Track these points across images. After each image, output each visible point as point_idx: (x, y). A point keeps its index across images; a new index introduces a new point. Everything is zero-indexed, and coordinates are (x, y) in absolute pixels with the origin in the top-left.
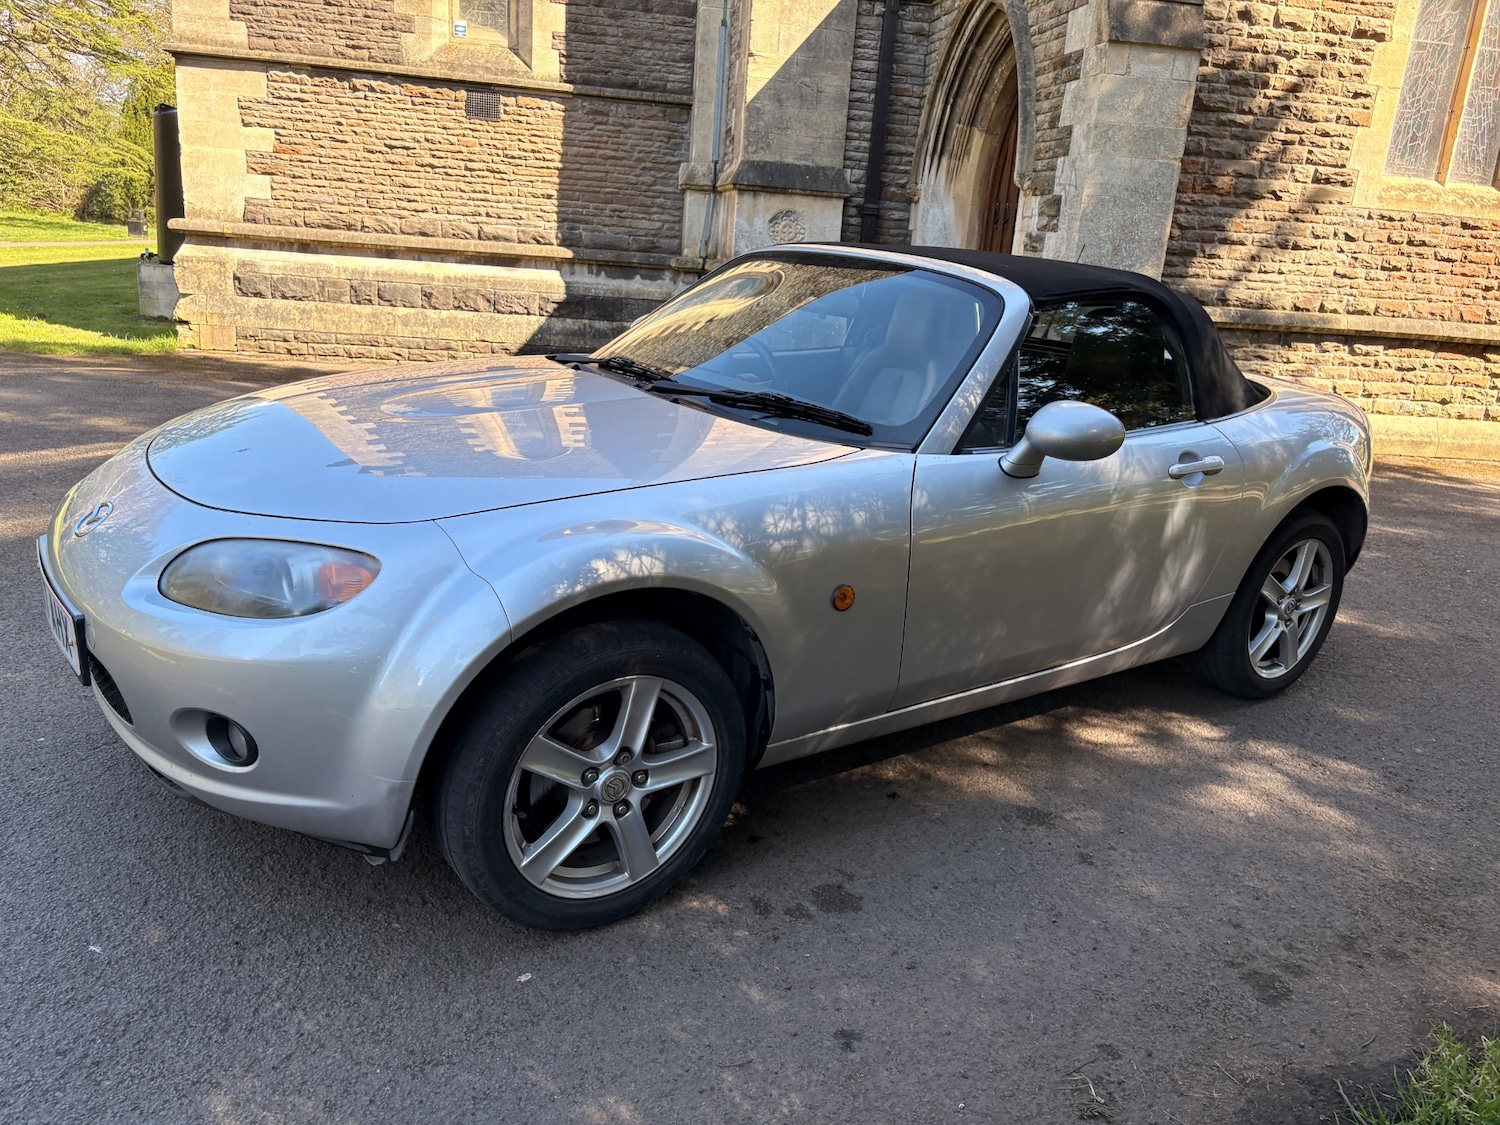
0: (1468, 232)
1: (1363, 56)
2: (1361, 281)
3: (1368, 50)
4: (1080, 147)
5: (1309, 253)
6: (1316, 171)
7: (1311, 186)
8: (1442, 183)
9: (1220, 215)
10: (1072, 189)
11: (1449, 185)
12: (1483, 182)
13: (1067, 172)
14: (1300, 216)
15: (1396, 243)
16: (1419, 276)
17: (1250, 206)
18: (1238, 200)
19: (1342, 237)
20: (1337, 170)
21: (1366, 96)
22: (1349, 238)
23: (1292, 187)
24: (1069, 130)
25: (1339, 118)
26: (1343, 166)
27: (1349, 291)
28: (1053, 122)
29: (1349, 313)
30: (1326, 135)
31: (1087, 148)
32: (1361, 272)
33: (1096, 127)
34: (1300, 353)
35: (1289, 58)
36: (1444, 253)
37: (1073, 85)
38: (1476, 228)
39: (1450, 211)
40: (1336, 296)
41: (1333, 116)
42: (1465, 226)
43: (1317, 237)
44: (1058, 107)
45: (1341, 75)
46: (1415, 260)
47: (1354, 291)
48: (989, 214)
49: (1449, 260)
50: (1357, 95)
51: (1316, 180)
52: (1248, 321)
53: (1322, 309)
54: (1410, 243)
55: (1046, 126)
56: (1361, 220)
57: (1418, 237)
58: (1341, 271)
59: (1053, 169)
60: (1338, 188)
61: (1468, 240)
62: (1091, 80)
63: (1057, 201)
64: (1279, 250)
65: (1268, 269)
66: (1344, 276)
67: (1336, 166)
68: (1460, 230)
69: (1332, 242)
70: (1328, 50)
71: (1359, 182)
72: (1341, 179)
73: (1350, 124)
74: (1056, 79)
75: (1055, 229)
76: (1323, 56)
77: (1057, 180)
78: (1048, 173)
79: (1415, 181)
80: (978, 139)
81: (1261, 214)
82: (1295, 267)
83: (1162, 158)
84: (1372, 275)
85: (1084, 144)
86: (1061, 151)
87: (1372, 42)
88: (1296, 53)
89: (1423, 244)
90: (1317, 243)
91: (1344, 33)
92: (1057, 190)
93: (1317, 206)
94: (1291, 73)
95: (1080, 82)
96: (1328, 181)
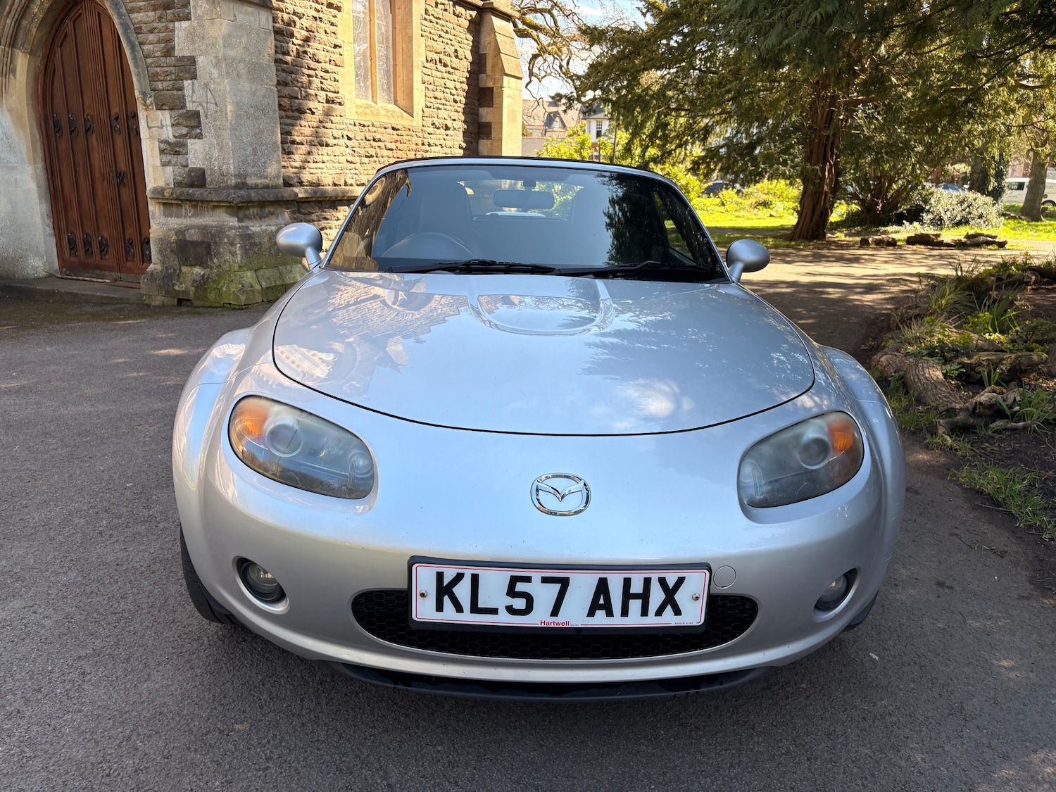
0: (395, 132)
1: (333, 20)
2: (359, 164)
3: (335, 17)
4: (211, 74)
5: (334, 148)
6: (327, 95)
7: (326, 105)
8: (376, 103)
9: (287, 125)
10: (212, 107)
11: (380, 104)
12: (389, 101)
13: (200, 92)
14: (325, 125)
15: (369, 140)
16: (381, 159)
17: (300, 119)
18: (293, 114)
19: (346, 137)
20: (336, 95)
21: (340, 47)
22: (349, 139)
23: (317, 106)
24: (192, 60)
25: (330, 61)
26: (338, 92)
27: (354, 171)
28: (169, 52)
29: (358, 185)
30: (327, 72)
31: (220, 75)
32: (357, 159)
33: (225, 59)
34: (341, 213)
35: (300, 18)
36: (389, 146)
37: (185, 24)
38: (398, 130)
39: (385, 120)
40: (350, 176)
41: (327, 60)
42: (394, 129)
43: (335, 138)
44: (171, 40)
45: (326, 32)
46: (378, 149)
47: (357, 172)
48: (46, 124)
49: (391, 150)
50: (336, 46)
51: (328, 102)
52: (318, 195)
53: (346, 184)
54: (374, 140)
55: (158, 54)
56: (350, 127)
57: (378, 136)
58: (349, 160)
59: (181, 89)
60: (337, 106)
61: (396, 137)
62: (207, 23)
63: (196, 115)
64: (319, 147)
65: (318, 160)
66: (351, 162)
67: (335, 92)
68: (392, 131)
69: (341, 142)
70: (316, 14)
71: (347, 103)
72: (339, 101)
73: (336, 65)
74: (160, 19)
75: (199, 136)
76: (315, 18)
77: (188, 99)
78: (175, 92)
79: (365, 102)
80: (22, 62)
81: (306, 124)
82: (329, 158)
83: (267, 84)
84: (363, 161)
85: (215, 72)
86: (187, 75)
87: (336, 11)
88: (304, 15)
89: (380, 140)
90: (335, 142)
91: (322, 4)
92: (190, 106)
93: (332, 118)
94: (302, 29)
95: (194, 22)
96: (333, 102)
